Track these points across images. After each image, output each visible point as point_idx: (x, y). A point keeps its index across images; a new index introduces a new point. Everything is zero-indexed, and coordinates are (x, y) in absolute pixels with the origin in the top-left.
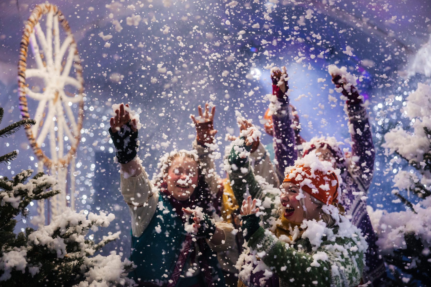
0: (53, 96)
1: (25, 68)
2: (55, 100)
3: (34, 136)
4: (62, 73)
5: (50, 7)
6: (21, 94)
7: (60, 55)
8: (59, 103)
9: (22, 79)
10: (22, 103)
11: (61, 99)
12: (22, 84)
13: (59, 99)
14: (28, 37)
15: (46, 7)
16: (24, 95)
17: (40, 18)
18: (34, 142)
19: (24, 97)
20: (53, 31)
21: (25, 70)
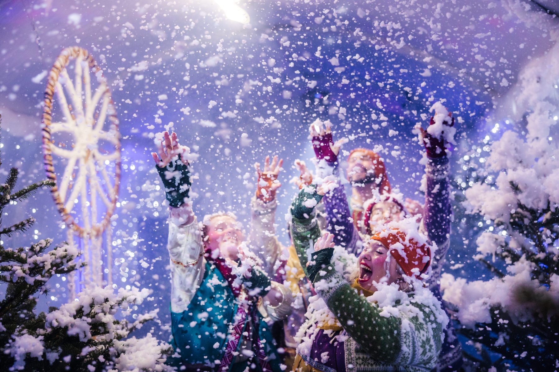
0: (84, 153)
1: (49, 122)
2: (86, 159)
3: (62, 200)
4: (94, 127)
5: (79, 51)
6: (46, 152)
7: (91, 106)
8: (91, 162)
9: (47, 135)
10: (47, 162)
11: (94, 156)
12: (46, 140)
13: (91, 157)
14: (52, 86)
15: (74, 51)
16: (50, 153)
17: (67, 64)
18: (62, 207)
19: (50, 155)
20: (83, 78)
21: (49, 124)
